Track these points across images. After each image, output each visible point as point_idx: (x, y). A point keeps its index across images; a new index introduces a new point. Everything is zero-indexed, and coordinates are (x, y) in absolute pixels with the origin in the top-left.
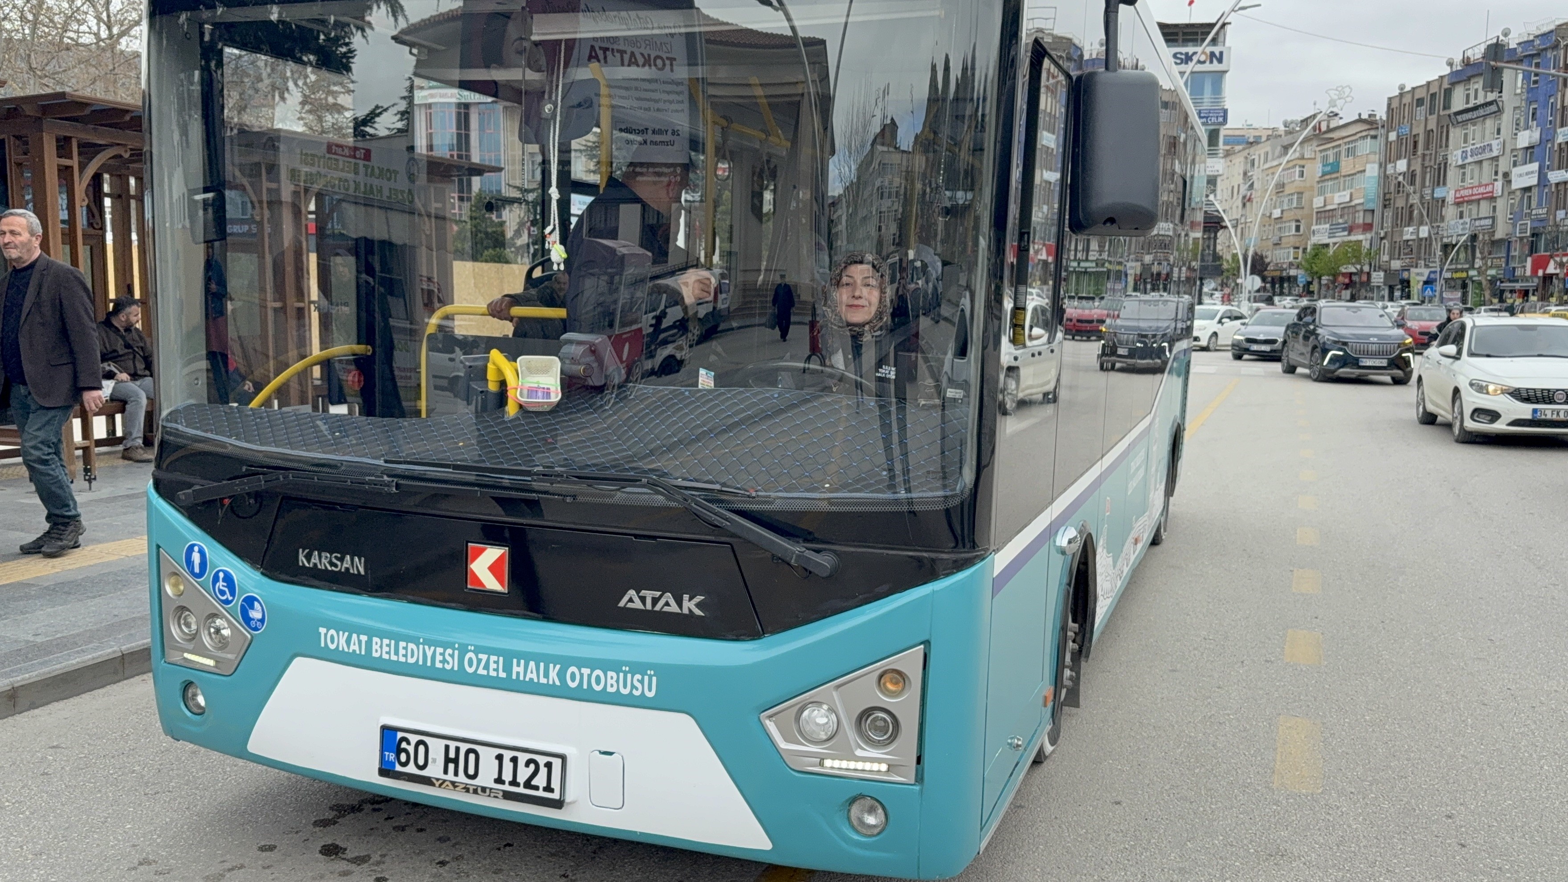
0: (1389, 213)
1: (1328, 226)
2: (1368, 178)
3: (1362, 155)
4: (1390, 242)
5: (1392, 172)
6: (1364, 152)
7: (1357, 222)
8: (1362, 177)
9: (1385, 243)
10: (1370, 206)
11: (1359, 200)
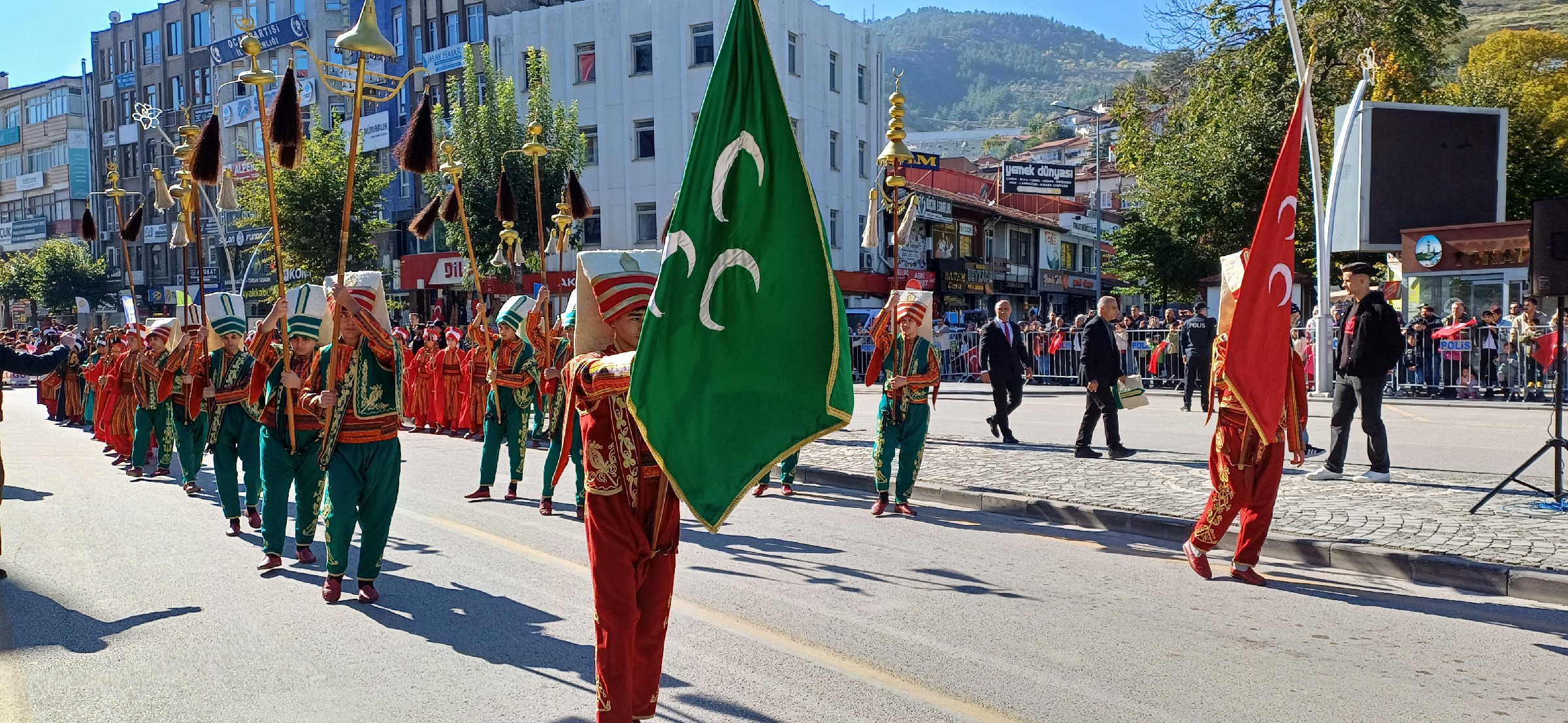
1: (9, 225)
2: (72, 152)
3: (57, 116)
4: (121, 248)
5: (112, 143)
6: (60, 113)
7: (59, 218)
8: (61, 149)
9: (111, 251)
10: (80, 194)
11: (60, 185)
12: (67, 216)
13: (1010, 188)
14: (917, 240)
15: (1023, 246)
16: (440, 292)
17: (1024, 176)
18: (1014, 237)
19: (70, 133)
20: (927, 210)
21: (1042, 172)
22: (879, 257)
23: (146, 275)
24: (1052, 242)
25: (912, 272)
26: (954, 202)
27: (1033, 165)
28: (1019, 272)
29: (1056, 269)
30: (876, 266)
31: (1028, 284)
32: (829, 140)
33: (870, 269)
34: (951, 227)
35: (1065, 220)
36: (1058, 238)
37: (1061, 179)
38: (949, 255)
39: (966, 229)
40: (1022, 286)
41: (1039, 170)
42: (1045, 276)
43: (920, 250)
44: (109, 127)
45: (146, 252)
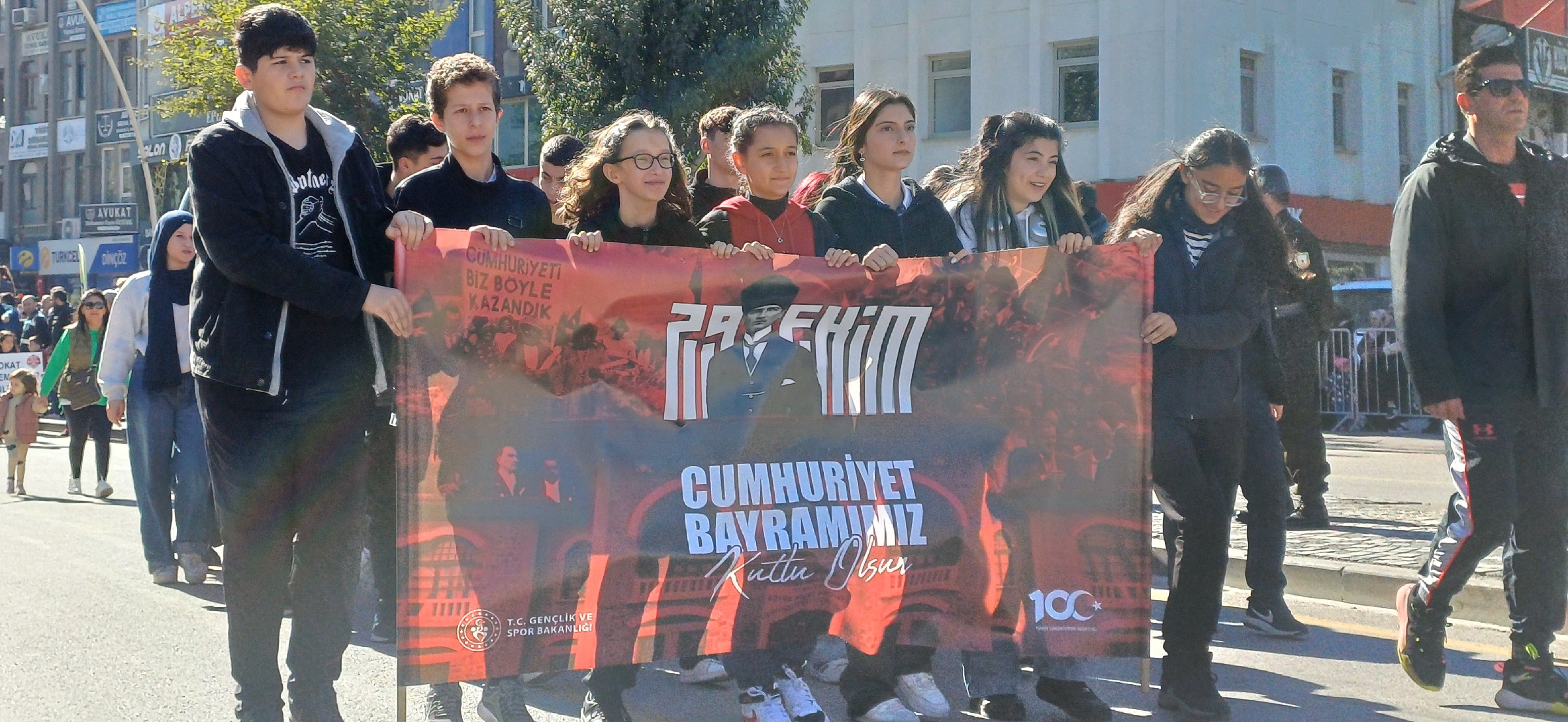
45: (12, 176)
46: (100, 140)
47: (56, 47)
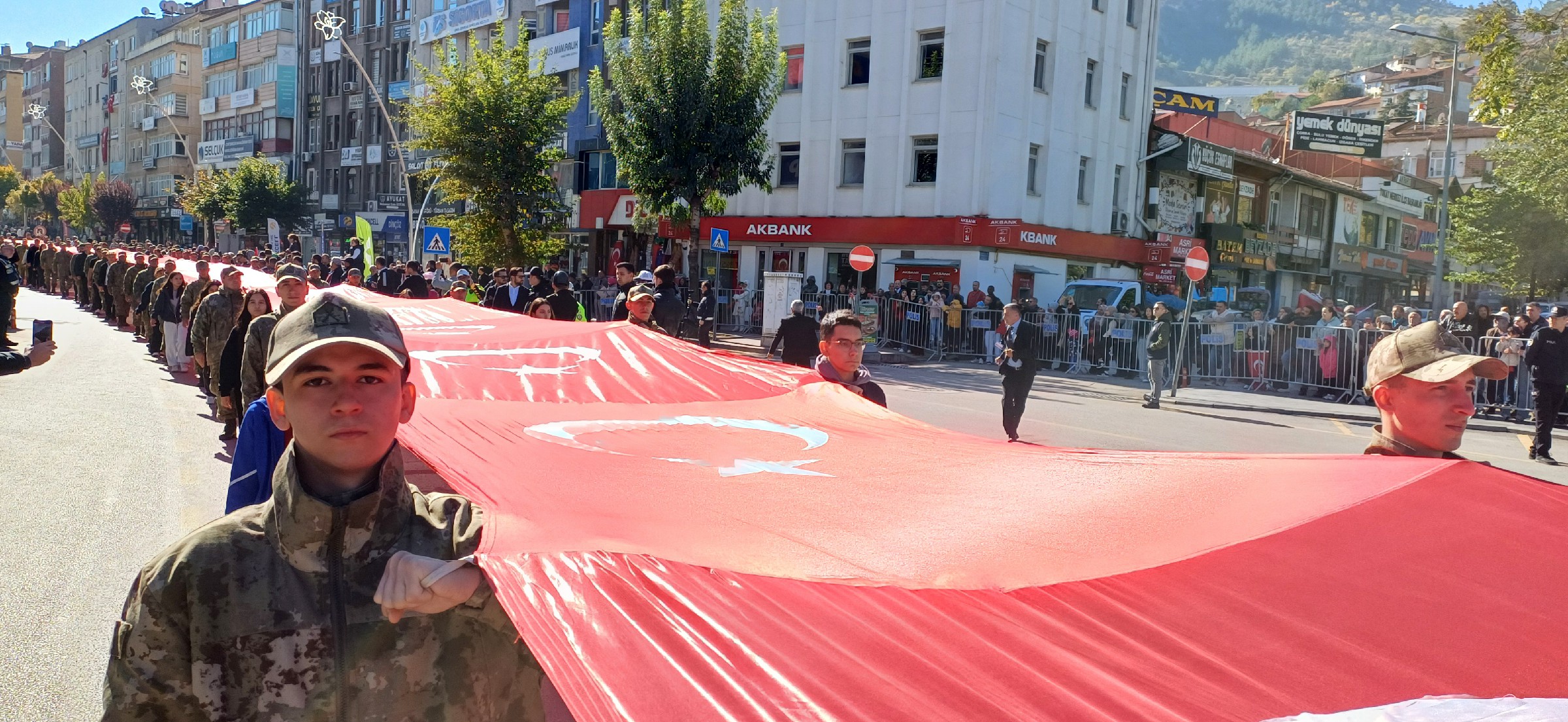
0: (316, 127)
1: (222, 142)
2: (281, 68)
3: (269, 31)
4: (320, 170)
5: (318, 61)
6: (272, 28)
7: (266, 137)
8: (271, 65)
9: (312, 172)
10: (286, 112)
11: (268, 102)
12: (273, 135)
13: (1300, 143)
14: (1185, 198)
15: (1316, 214)
16: (621, 233)
17: (1320, 131)
18: (1306, 201)
19: (279, 48)
20: (1203, 163)
21: (1343, 126)
22: (1136, 218)
23: (341, 199)
24: (1351, 211)
25: (1177, 238)
26: (1237, 156)
27: (1332, 118)
28: (1310, 246)
29: (1351, 246)
30: (1133, 229)
31: (1318, 260)
32: (1086, 70)
33: (1124, 232)
34: (1230, 186)
35: (1371, 185)
36: (1360, 206)
37: (1365, 136)
38: (1224, 220)
39: (1248, 189)
40: (1310, 263)
41: (1339, 124)
42: (1341, 252)
43: (1188, 212)
44: (317, 44)
45: (342, 176)
46: (389, 158)
47: (367, 105)
